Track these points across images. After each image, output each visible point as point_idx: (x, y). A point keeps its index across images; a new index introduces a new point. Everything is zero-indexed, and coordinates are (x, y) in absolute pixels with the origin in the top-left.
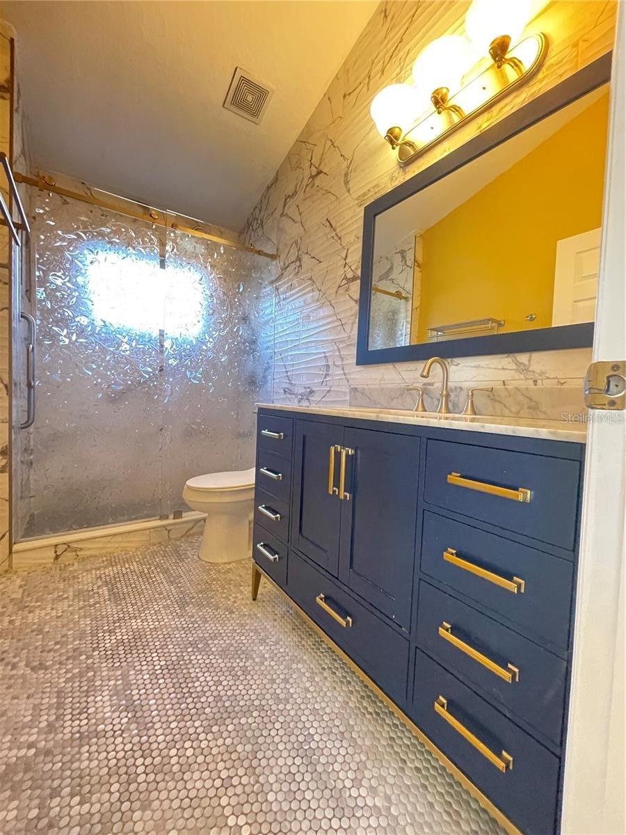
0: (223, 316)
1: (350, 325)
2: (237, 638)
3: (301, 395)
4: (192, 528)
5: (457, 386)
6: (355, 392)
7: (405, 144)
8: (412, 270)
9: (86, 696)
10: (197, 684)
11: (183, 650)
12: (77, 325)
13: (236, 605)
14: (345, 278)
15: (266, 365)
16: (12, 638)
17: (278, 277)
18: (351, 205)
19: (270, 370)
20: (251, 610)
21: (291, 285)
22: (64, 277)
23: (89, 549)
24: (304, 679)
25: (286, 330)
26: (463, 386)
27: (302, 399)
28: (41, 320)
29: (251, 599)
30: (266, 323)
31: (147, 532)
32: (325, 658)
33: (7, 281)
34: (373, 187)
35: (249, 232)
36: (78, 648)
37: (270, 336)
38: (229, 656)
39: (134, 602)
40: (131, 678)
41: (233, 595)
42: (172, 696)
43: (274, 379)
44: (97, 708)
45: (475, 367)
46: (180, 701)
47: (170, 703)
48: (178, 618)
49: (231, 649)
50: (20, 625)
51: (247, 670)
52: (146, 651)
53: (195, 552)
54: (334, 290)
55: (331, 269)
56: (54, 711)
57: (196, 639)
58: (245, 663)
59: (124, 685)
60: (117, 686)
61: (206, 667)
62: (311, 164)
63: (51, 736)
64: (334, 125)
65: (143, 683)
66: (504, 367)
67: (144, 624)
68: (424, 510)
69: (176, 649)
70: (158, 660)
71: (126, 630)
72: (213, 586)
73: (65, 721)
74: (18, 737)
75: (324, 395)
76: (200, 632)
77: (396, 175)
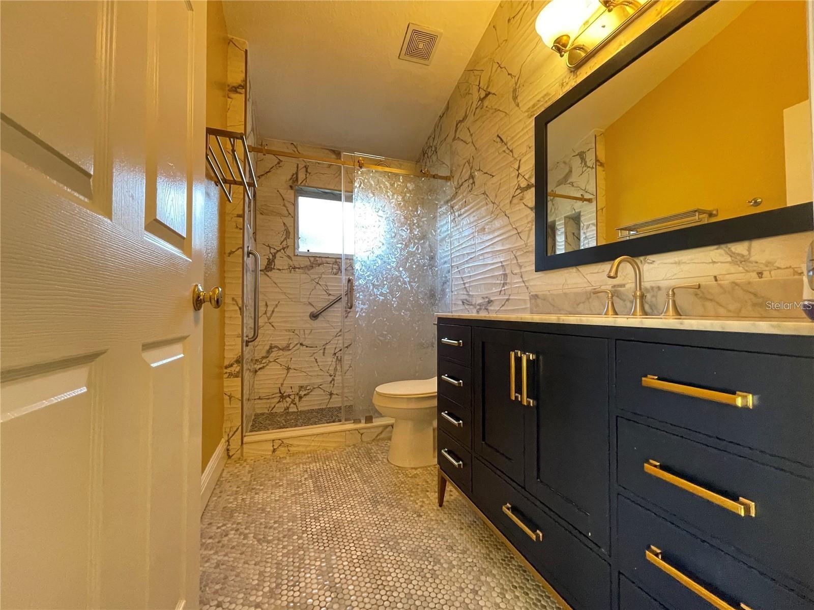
1: (527, 232)
2: (425, 541)
3: (480, 305)
4: (381, 433)
5: (654, 285)
6: (536, 299)
7: (575, 48)
8: (594, 170)
9: (298, 571)
10: (389, 578)
11: (376, 545)
13: (423, 509)
14: (519, 188)
15: (444, 279)
16: (244, 513)
17: (453, 196)
18: (521, 118)
19: (448, 283)
20: (438, 515)
21: (465, 202)
23: (298, 446)
24: (494, 594)
25: (462, 244)
26: (660, 285)
27: (480, 309)
29: (437, 505)
30: (443, 239)
31: (344, 434)
32: (516, 576)
34: (543, 97)
35: (425, 160)
36: (292, 529)
37: (447, 251)
38: (418, 557)
39: (333, 495)
40: (333, 562)
41: (421, 500)
42: (368, 585)
43: (452, 292)
44: (307, 584)
45: (675, 263)
46: (375, 591)
47: (366, 591)
48: (371, 514)
49: (420, 550)
50: (249, 503)
51: (435, 574)
52: (345, 541)
53: (385, 455)
54: (508, 201)
55: (504, 182)
56: (274, 580)
57: (387, 536)
58: (433, 566)
59: (328, 568)
60: (322, 567)
61: (397, 564)
62: (480, 88)
63: (273, 601)
64: (499, 48)
65: (343, 569)
66: (714, 260)
67: (342, 516)
68: (617, 417)
69: (370, 542)
70: (355, 550)
71: (327, 519)
72: (401, 489)
73: (282, 590)
74: (248, 596)
75: (503, 304)
76: (391, 530)
77: (567, 80)
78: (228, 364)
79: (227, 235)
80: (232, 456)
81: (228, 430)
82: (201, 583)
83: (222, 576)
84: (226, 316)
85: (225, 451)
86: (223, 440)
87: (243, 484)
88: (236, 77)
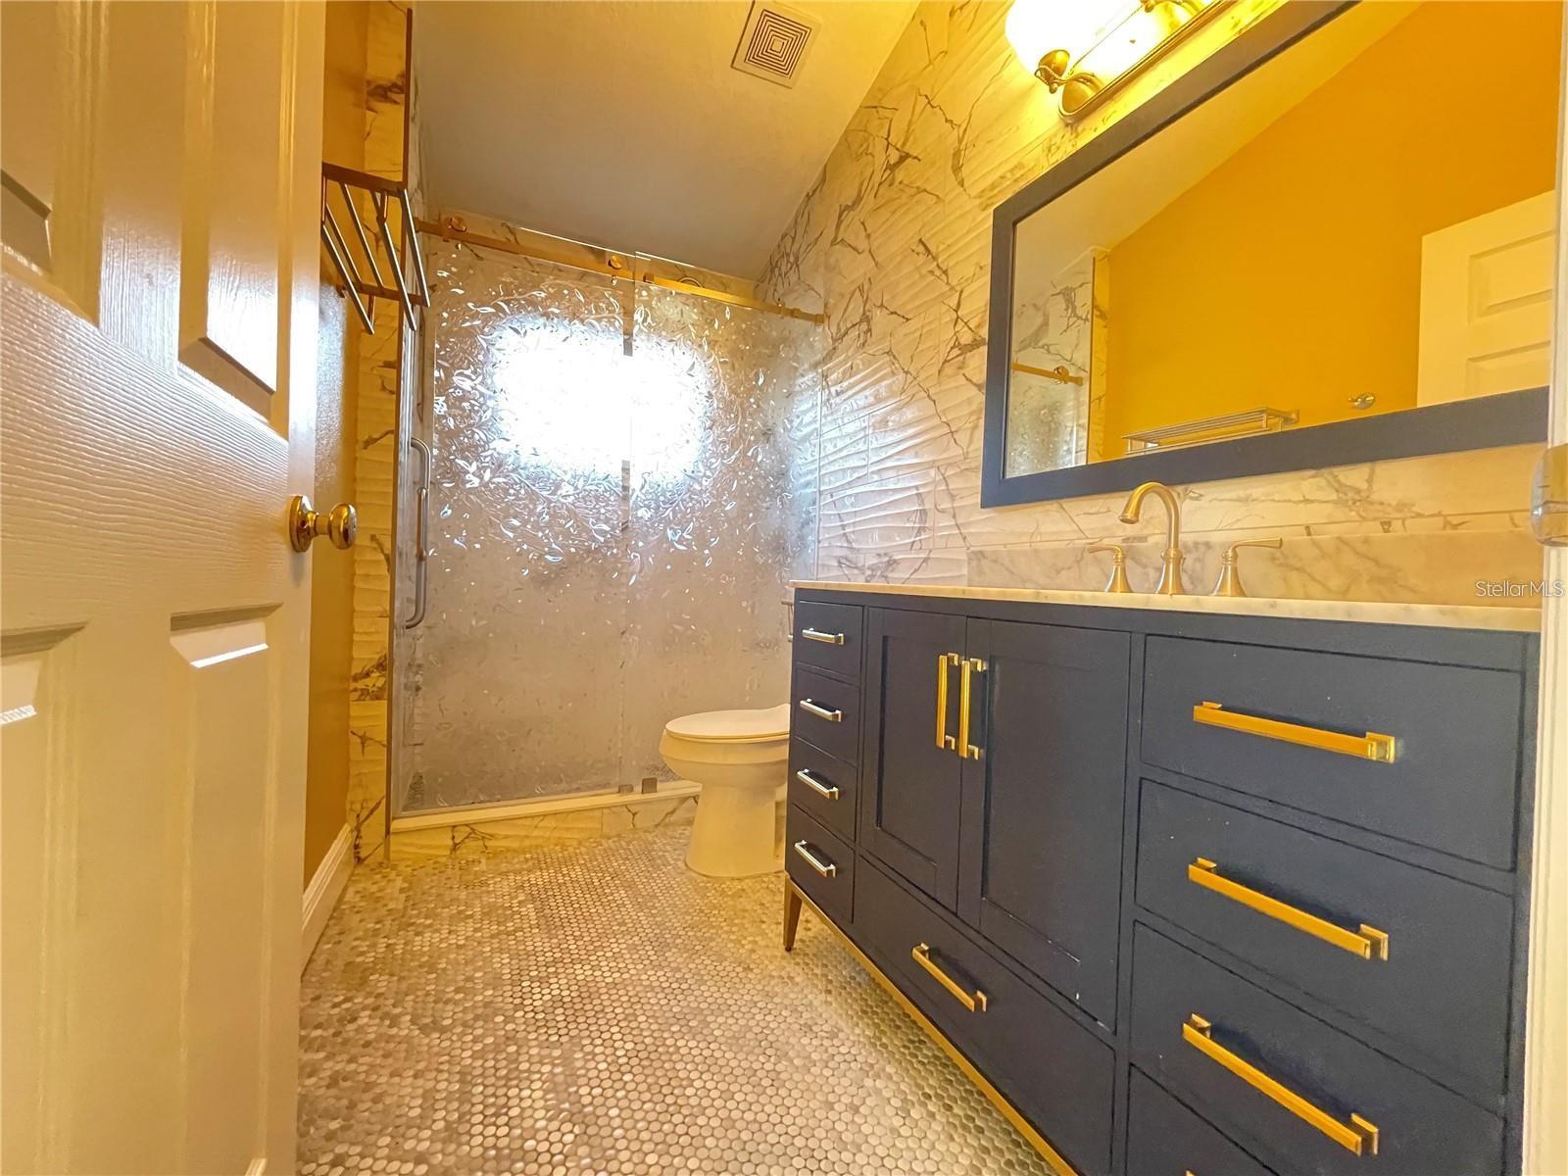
0: (729, 430)
1: (969, 433)
2: (759, 1017)
3: (872, 568)
4: (673, 811)
5: (1199, 540)
6: (979, 560)
7: (1077, 79)
8: (1088, 324)
9: (505, 1085)
10: (690, 1091)
11: (662, 1028)
12: (492, 455)
13: (754, 956)
14: (957, 345)
15: (804, 516)
16: (391, 975)
17: (827, 355)
18: (968, 208)
19: (812, 525)
20: (784, 968)
21: (851, 368)
22: (474, 377)
23: (506, 837)
24: (890, 1112)
25: (841, 450)
26: (1212, 541)
27: (872, 575)
28: (439, 449)
29: (782, 947)
30: (806, 438)
31: (597, 813)
32: (929, 1076)
33: (395, 389)
34: (1012, 171)
35: (774, 279)
36: (492, 1002)
37: (811, 462)
38: (745, 1049)
39: (577, 934)
40: (577, 1064)
41: (750, 938)
42: (647, 1106)
43: (819, 542)
44: (523, 1110)
45: (1239, 500)
46: (662, 1118)
47: (643, 1119)
48: (653, 969)
49: (749, 1035)
50: (402, 953)
51: (779, 1079)
52: (600, 1022)
53: (679, 855)
54: (935, 370)
55: (927, 332)
56: (456, 1105)
57: (685, 1011)
58: (775, 1064)
59: (566, 1076)
60: (555, 1075)
61: (705, 1063)
62: (889, 143)
63: (452, 1147)
64: (931, 67)
65: (598, 1077)
66: (1307, 497)
67: (596, 974)
68: (1142, 779)
69: (651, 1024)
70: (622, 1039)
71: (566, 981)
72: (712, 919)
73: (473, 1125)
74: (400, 1140)
75: (917, 567)
76: (693, 998)
77: (1058, 140)
78: (359, 671)
79: (361, 403)
80: (365, 859)
81: (357, 807)
82: (299, 1117)
83: (345, 1102)
84: (357, 572)
85: (349, 849)
86: (346, 828)
87: (388, 915)
88: (385, 66)
